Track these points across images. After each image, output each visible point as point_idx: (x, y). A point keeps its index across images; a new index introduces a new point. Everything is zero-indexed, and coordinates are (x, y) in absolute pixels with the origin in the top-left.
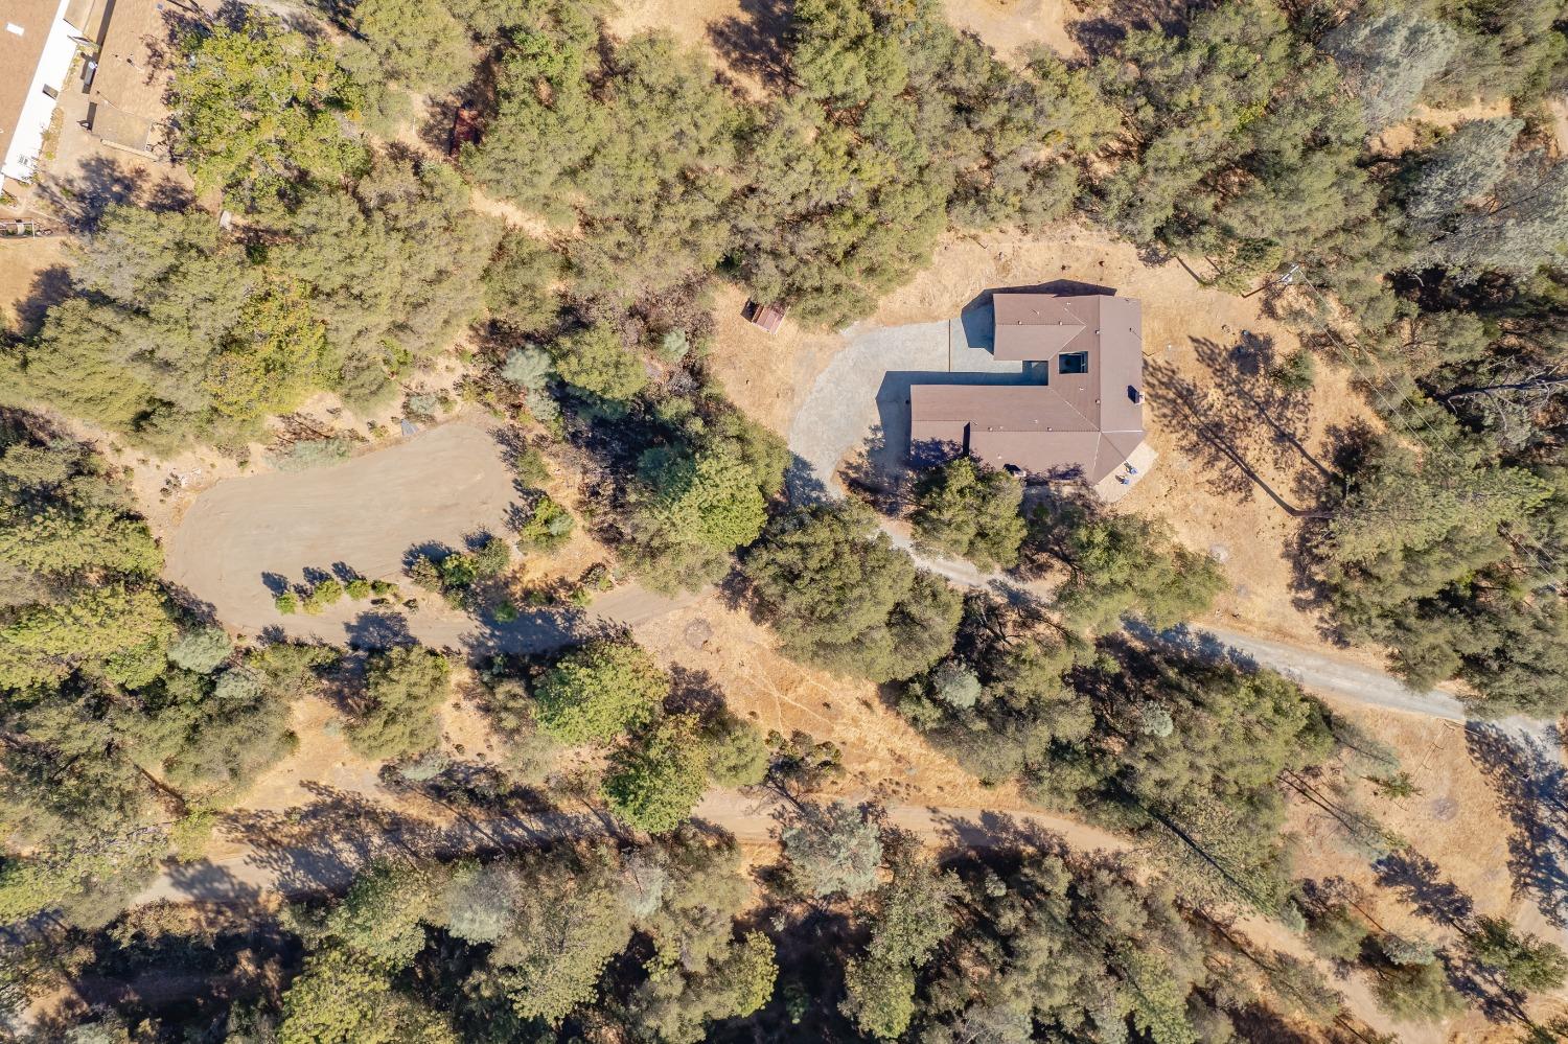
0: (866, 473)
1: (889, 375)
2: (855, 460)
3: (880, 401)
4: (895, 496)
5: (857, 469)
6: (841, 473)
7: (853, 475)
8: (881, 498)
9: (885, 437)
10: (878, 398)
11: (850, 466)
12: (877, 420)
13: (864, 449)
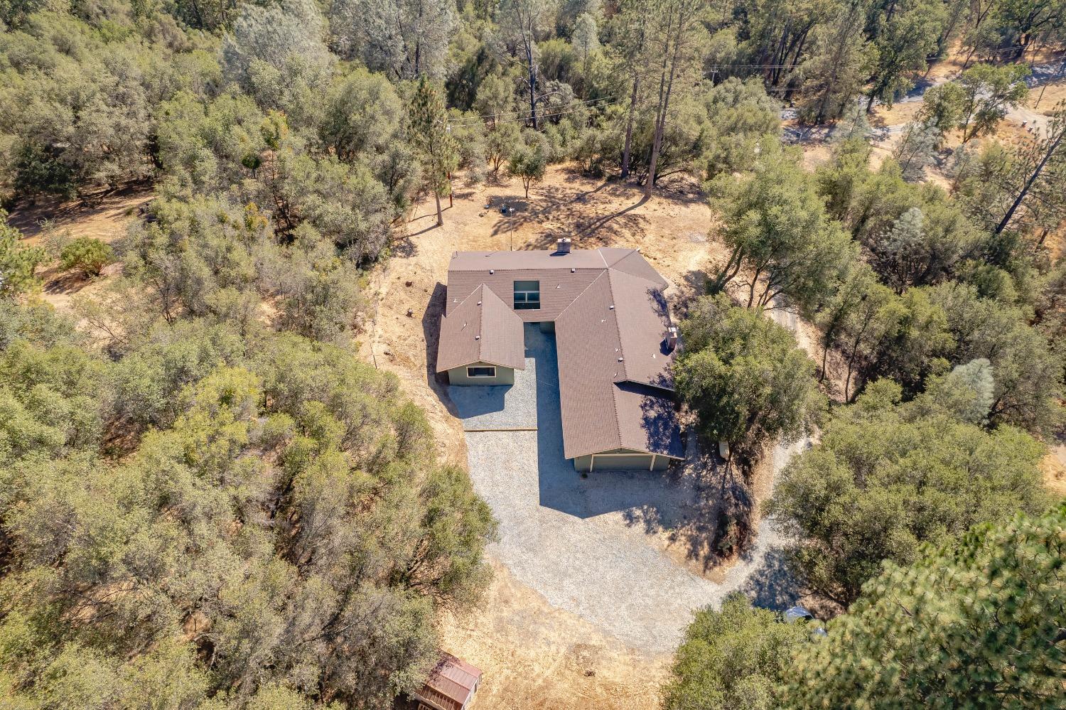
0: (700, 529)
1: (545, 501)
2: (682, 547)
3: (585, 513)
4: (724, 490)
5: (695, 543)
6: (706, 567)
7: (705, 550)
8: (731, 511)
9: (640, 506)
10: (582, 516)
11: (693, 554)
12: (615, 518)
13: (663, 535)
